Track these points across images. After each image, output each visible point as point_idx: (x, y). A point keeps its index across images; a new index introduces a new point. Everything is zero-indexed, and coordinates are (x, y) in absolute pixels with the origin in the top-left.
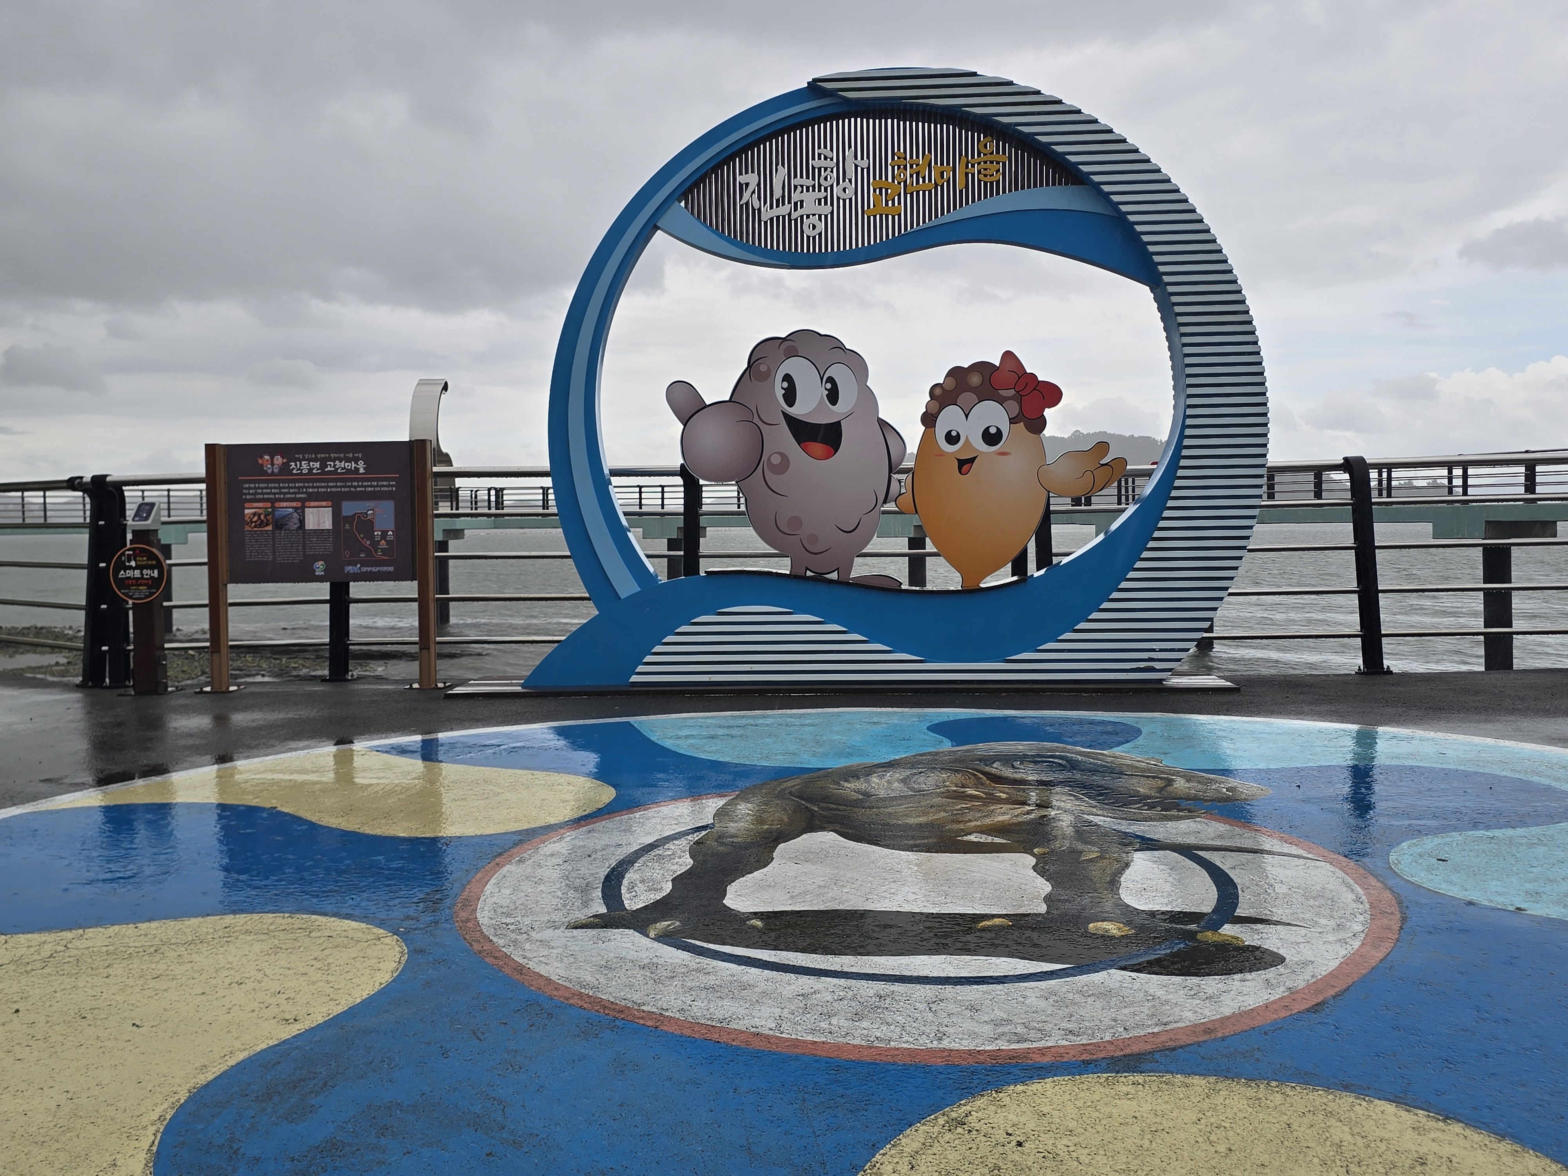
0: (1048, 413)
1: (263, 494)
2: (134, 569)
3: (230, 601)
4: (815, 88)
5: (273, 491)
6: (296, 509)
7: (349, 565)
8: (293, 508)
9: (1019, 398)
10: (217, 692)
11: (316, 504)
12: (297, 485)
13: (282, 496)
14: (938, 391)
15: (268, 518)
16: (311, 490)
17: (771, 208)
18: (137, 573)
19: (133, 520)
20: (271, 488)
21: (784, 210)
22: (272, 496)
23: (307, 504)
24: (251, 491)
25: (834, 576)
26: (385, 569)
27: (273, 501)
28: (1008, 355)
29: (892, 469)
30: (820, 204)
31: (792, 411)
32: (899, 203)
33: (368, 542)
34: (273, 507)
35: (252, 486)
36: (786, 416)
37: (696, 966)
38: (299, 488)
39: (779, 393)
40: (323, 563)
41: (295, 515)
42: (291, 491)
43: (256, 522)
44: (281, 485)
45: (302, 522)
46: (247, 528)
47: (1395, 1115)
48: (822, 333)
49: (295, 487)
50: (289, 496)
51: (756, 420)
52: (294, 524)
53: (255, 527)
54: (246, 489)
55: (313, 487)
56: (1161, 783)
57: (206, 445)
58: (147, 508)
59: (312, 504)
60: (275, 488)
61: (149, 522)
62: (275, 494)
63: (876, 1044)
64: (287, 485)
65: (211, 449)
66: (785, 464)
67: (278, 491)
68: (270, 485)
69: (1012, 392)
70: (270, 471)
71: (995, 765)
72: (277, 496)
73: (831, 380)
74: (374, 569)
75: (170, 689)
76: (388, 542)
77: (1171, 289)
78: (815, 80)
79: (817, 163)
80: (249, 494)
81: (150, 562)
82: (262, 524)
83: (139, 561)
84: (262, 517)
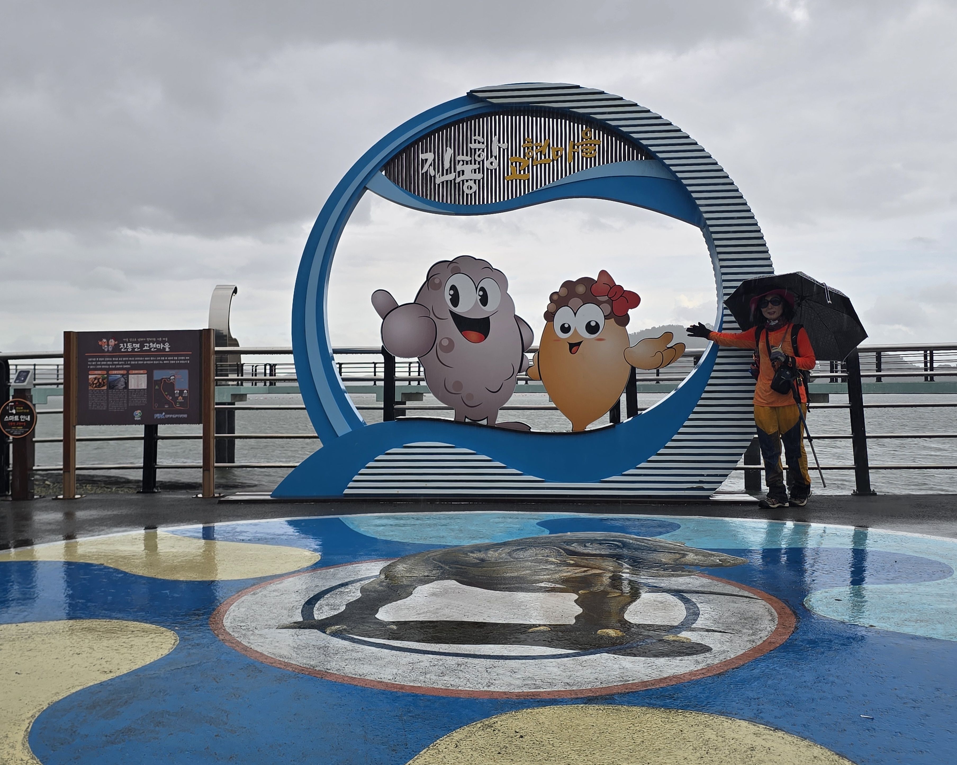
0: (630, 312)
1: (101, 365)
2: (14, 415)
3: (77, 438)
4: (472, 96)
5: (108, 363)
6: (123, 375)
7: (157, 413)
8: (121, 374)
9: (611, 302)
10: (68, 499)
11: (136, 372)
12: (124, 359)
13: (114, 367)
14: (555, 297)
15: (104, 381)
16: (133, 363)
17: (443, 175)
18: (16, 418)
19: (15, 382)
20: (107, 361)
21: (451, 177)
22: (107, 367)
23: (130, 372)
24: (93, 363)
25: (484, 422)
26: (181, 416)
27: (108, 370)
28: (603, 273)
29: (525, 349)
30: (475, 172)
31: (456, 310)
32: (528, 172)
33: (171, 398)
34: (108, 374)
35: (94, 359)
36: (453, 314)
37: (351, 648)
38: (125, 361)
39: (448, 298)
40: (140, 411)
41: (122, 379)
42: (120, 363)
43: (96, 384)
44: (114, 359)
45: (127, 384)
46: (90, 388)
47: (746, 727)
48: (477, 258)
49: (123, 361)
50: (118, 366)
51: (432, 316)
52: (121, 386)
53: (96, 387)
54: (90, 361)
55: (135, 361)
56: (678, 556)
57: (65, 332)
58: (25, 374)
59: (134, 372)
60: (109, 361)
61: (25, 383)
62: (109, 365)
63: (450, 688)
64: (117, 359)
65: (67, 335)
66: (451, 345)
67: (111, 363)
68: (106, 359)
69: (606, 298)
70: (106, 350)
71: (573, 545)
72: (110, 366)
73: (482, 289)
74: (174, 416)
75: (35, 497)
76: (184, 398)
77: (712, 229)
78: (472, 91)
79: (473, 146)
80: (92, 365)
81: (25, 411)
82: (100, 385)
83: (18, 410)
84: (100, 380)
